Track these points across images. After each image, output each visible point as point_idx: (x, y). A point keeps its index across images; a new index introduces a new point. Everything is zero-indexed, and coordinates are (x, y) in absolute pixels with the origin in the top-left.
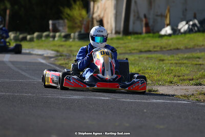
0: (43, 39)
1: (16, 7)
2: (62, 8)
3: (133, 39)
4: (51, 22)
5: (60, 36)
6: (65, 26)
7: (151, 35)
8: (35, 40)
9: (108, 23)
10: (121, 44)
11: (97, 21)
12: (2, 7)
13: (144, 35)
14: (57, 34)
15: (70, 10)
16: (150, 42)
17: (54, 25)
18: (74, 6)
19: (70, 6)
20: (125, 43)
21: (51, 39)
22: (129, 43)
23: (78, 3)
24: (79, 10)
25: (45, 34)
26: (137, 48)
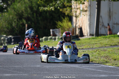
0: (49, 40)
1: (29, 22)
2: (56, 22)
3: (102, 38)
4: (51, 30)
5: (58, 38)
6: (60, 32)
7: (113, 35)
8: (43, 41)
9: (85, 29)
10: (97, 41)
11: (79, 29)
12: (21, 23)
13: (109, 36)
14: (57, 37)
15: (62, 23)
16: (114, 40)
17: (53, 32)
18: (64, 20)
19: (61, 21)
20: (99, 41)
21: (53, 40)
22: (101, 40)
23: (66, 18)
24: (67, 22)
25: (49, 37)
26: (108, 44)
